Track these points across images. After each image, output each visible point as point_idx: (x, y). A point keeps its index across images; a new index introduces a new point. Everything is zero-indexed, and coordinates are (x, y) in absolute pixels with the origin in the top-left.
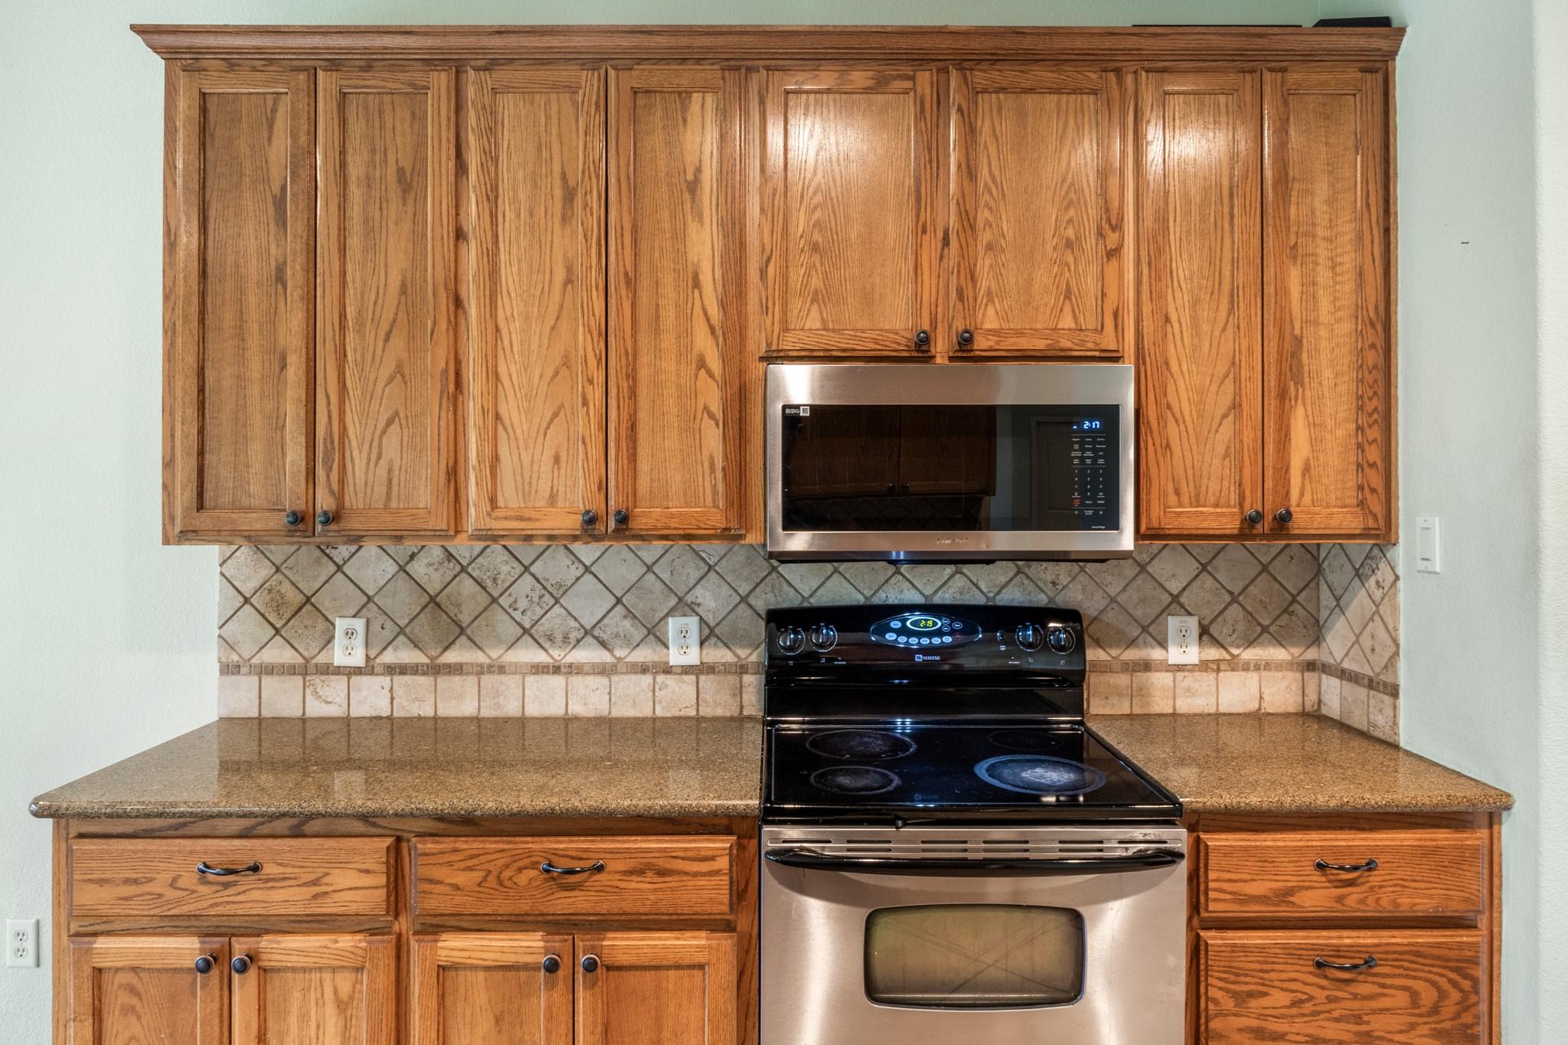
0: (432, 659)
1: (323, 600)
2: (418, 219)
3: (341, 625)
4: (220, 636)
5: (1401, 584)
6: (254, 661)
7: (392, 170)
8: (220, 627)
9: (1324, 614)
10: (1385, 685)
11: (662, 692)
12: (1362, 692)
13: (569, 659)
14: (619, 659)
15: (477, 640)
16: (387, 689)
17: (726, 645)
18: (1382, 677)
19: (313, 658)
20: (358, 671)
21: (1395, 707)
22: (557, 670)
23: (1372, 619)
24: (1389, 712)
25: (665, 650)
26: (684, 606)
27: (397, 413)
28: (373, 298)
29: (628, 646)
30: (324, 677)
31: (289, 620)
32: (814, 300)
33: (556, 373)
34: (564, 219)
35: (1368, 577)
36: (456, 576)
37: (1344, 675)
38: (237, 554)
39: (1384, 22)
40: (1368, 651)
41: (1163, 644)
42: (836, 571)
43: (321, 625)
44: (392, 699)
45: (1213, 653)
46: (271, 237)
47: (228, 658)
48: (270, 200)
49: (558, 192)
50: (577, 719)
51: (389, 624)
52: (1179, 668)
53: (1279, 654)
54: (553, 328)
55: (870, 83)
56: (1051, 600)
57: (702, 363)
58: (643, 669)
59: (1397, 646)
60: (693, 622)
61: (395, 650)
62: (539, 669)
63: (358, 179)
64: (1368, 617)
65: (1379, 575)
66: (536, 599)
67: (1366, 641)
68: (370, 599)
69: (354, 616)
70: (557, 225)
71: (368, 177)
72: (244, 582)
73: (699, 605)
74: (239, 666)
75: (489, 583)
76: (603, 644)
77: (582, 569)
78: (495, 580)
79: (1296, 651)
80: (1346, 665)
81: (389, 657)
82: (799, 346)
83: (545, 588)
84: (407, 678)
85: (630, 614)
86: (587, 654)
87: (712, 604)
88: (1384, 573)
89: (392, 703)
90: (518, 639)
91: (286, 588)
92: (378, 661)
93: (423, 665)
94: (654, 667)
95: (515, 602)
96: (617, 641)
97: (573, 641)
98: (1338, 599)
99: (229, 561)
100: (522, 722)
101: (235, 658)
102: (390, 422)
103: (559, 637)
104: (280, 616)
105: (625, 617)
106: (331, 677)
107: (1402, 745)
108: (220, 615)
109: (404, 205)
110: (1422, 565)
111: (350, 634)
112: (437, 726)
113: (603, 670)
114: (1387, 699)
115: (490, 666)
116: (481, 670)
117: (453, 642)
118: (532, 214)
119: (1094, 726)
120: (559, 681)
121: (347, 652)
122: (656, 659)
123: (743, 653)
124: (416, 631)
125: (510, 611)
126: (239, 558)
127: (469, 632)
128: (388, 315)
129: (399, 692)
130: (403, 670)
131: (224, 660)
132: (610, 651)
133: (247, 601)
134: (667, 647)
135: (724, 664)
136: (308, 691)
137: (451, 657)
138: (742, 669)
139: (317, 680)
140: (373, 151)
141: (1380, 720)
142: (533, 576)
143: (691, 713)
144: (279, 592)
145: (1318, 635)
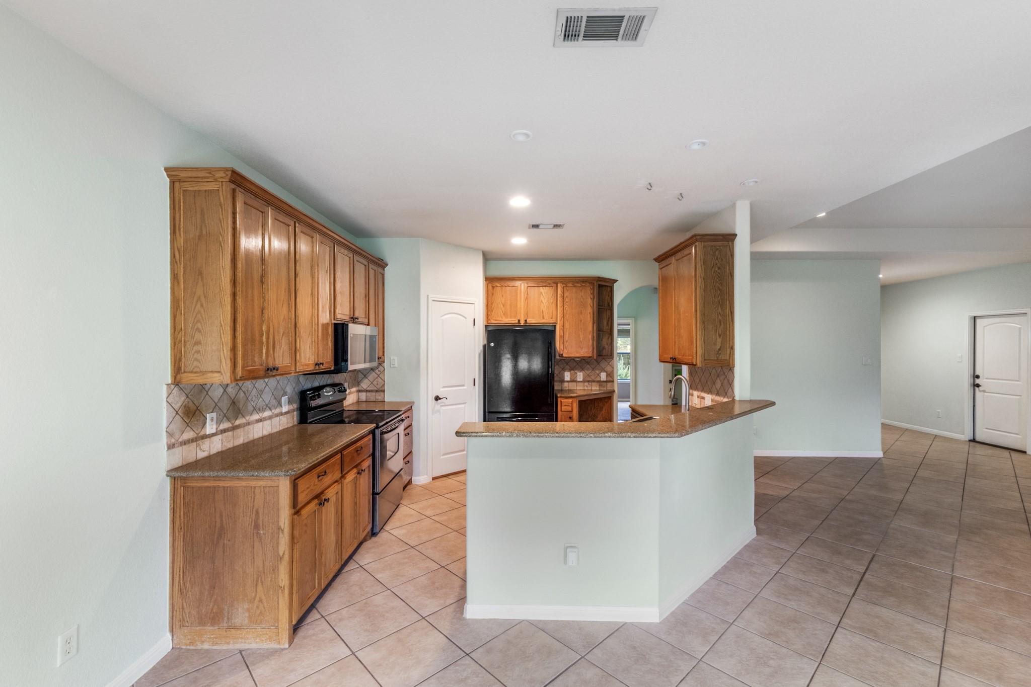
0: (232, 424)
1: (203, 407)
3: (208, 416)
4: (167, 431)
5: (386, 370)
6: (180, 440)
8: (167, 428)
9: (360, 379)
11: (281, 422)
12: (374, 393)
13: (263, 416)
14: (273, 413)
15: (243, 414)
16: (221, 440)
17: (292, 404)
18: (380, 389)
19: (199, 433)
20: (213, 435)
21: (384, 394)
22: (261, 420)
23: (377, 378)
24: (383, 395)
25: (281, 408)
26: (285, 394)
28: (280, 291)
29: (275, 408)
30: (203, 441)
31: (191, 419)
32: (340, 306)
37: (367, 391)
38: (173, 391)
39: (383, 261)
40: (376, 385)
43: (202, 418)
44: (222, 443)
45: (351, 391)
47: (170, 441)
50: (265, 436)
51: (222, 413)
52: (349, 394)
53: (354, 389)
58: (277, 415)
59: (384, 381)
60: (286, 397)
61: (223, 423)
62: (257, 421)
65: (379, 369)
66: (256, 396)
67: (375, 383)
68: (216, 404)
69: (212, 412)
72: (176, 404)
73: (287, 392)
74: (174, 444)
75: (246, 392)
76: (270, 409)
78: (248, 391)
79: (356, 388)
80: (368, 389)
81: (222, 427)
82: (339, 318)
83: (258, 392)
84: (226, 434)
85: (275, 398)
86: (267, 414)
87: (289, 391)
88: (381, 368)
89: (222, 445)
90: (253, 412)
91: (191, 404)
92: (219, 429)
93: (230, 427)
94: (279, 414)
95: (252, 398)
96: (273, 407)
97: (264, 409)
98: (365, 376)
99: (171, 395)
100: (253, 441)
101: (173, 440)
102: (283, 334)
103: (261, 409)
104: (189, 417)
106: (205, 440)
107: (386, 401)
108: (168, 421)
110: (392, 366)
111: (212, 419)
112: (234, 451)
113: (270, 418)
114: (382, 393)
115: (247, 423)
116: (244, 425)
117: (238, 417)
119: (346, 409)
120: (260, 424)
121: (210, 428)
122: (280, 411)
123: (294, 405)
124: (229, 414)
125: (251, 402)
126: (173, 393)
127: (241, 412)
129: (224, 440)
130: (225, 431)
131: (169, 443)
132: (271, 411)
133: (177, 413)
134: (282, 407)
135: (291, 410)
136: (197, 448)
137: (238, 422)
138: (294, 410)
139: (200, 442)
141: (379, 397)
142: (256, 387)
143: (286, 427)
144: (188, 407)
145: (358, 384)
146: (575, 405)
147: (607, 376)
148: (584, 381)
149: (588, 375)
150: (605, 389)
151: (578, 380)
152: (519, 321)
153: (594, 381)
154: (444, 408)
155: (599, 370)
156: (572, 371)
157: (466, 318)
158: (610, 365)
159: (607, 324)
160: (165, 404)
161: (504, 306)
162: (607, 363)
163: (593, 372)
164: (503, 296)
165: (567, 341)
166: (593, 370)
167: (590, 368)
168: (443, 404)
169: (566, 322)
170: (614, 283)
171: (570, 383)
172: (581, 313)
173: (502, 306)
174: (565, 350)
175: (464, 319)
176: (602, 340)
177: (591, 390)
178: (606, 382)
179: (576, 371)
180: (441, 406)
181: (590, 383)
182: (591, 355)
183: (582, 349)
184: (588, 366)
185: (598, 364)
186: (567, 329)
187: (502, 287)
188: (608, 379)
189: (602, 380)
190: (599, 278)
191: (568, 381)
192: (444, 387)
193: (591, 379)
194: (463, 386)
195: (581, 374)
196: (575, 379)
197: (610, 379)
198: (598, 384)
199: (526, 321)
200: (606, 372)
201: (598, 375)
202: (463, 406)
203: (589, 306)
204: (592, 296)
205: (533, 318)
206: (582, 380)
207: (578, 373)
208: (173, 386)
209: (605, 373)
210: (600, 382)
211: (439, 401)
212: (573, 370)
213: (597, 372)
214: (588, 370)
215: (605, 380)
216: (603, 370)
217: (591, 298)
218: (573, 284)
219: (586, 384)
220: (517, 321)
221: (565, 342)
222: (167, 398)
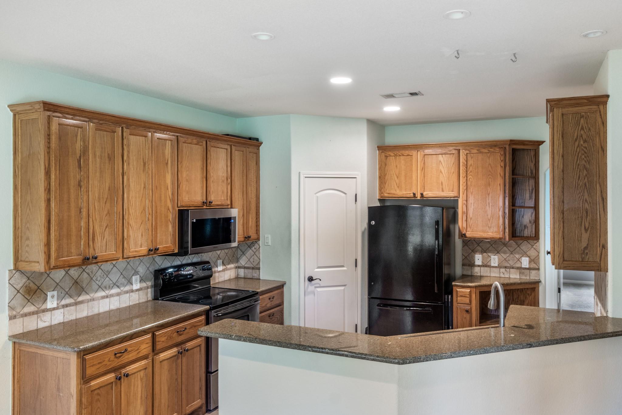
0: (75, 300)
1: (44, 287)
2: (113, 169)
3: (49, 294)
4: (9, 306)
5: (261, 248)
6: (21, 313)
7: (106, 155)
8: (9, 303)
9: (239, 256)
10: (257, 268)
11: (132, 298)
12: (251, 271)
13: (110, 293)
14: (122, 290)
15: (87, 292)
16: (63, 313)
17: (145, 282)
18: (256, 267)
19: (40, 308)
20: (54, 309)
21: (259, 272)
22: (107, 297)
23: (253, 255)
24: (258, 273)
25: (132, 286)
26: (136, 273)
27: (108, 225)
28: (102, 191)
29: (124, 286)
30: (43, 313)
31: (32, 296)
32: (187, 193)
33: (142, 212)
34: (143, 171)
35: (252, 247)
36: (82, 273)
37: (245, 268)
38: (15, 275)
39: (257, 140)
40: (252, 262)
41: (217, 267)
42: (165, 258)
43: (43, 295)
44: (64, 316)
45: (224, 267)
46: (77, 172)
47: (12, 314)
48: (76, 160)
49: (142, 163)
50: (112, 310)
51: (63, 292)
52: (220, 272)
53: (232, 266)
54: (141, 200)
55: (196, 143)
56: (201, 259)
57: (169, 209)
58: (127, 292)
59: (260, 259)
60: (138, 276)
61: (65, 299)
62: (103, 298)
63: (98, 156)
64: (252, 255)
65: (255, 247)
66: (102, 276)
67: (252, 260)
68: (58, 284)
69: (53, 291)
70: (142, 172)
71: (101, 155)
72: (17, 285)
73: (139, 272)
74: (16, 316)
75: (90, 273)
76: (118, 287)
77: (113, 266)
78: (92, 272)
79: (234, 264)
80: (246, 266)
81: (64, 302)
82: (185, 204)
83: (104, 273)
84: (68, 308)
85: (124, 277)
86: (114, 291)
87: (142, 271)
88: (256, 246)
89: (64, 317)
90: (98, 289)
91: (32, 285)
92: (60, 304)
93: (72, 303)
94: (129, 291)
95: (97, 278)
96: (121, 285)
97: (111, 287)
98: (243, 253)
99: (12, 278)
100: (99, 314)
101: (14, 313)
102: (106, 227)
103: (108, 287)
104: (29, 295)
105: (123, 278)
106: (46, 313)
107: (261, 278)
108: (9, 298)
109: (109, 165)
110: (266, 244)
111: (53, 297)
112: (76, 322)
113: (118, 294)
114: (258, 271)
115: (91, 299)
116: (88, 301)
117: (81, 294)
118: (137, 169)
119: (213, 286)
120: (107, 300)
121: (51, 303)
122: (130, 289)
123: (148, 283)
124: (71, 292)
125: (96, 281)
126: (15, 276)
127: (85, 290)
128: (106, 196)
129: (66, 313)
130: (67, 306)
131: (10, 314)
132: (120, 288)
133: (18, 292)
134: (132, 285)
135: (144, 287)
136: (39, 319)
138: (148, 288)
139: (41, 315)
140: (102, 148)
141: (255, 275)
142: (102, 269)
143: (138, 302)
144: (29, 287)
145: (237, 260)
146: (474, 296)
147: (530, 262)
148: (499, 267)
149: (505, 259)
150: (528, 278)
151: (492, 265)
152: (414, 194)
153: (513, 268)
154: (319, 289)
155: (519, 254)
156: (485, 254)
157: (345, 194)
158: (534, 249)
159: (531, 198)
160: (7, 285)
161: (398, 177)
162: (530, 246)
163: (512, 256)
164: (397, 166)
165: (471, 219)
166: (512, 253)
167: (508, 251)
168: (318, 285)
169: (470, 195)
170: (540, 145)
171: (482, 268)
172: (489, 185)
173: (395, 177)
174: (468, 229)
175: (343, 195)
176: (523, 217)
177: (510, 278)
178: (529, 269)
179: (490, 254)
180: (316, 287)
181: (508, 270)
182: (501, 236)
183: (490, 228)
184: (505, 247)
185: (519, 246)
186: (471, 204)
187: (396, 155)
188: (532, 266)
189: (523, 266)
190: (511, 141)
191: (479, 266)
192: (319, 267)
193: (509, 265)
194: (343, 266)
195: (496, 257)
196: (488, 264)
197: (533, 265)
198: (519, 270)
199: (422, 194)
200: (529, 257)
201: (518, 260)
202: (342, 288)
203: (499, 175)
204: (502, 164)
205: (430, 191)
206: (497, 265)
207: (492, 257)
208: (14, 272)
209: (527, 259)
210: (520, 268)
211: (313, 282)
212: (485, 252)
213: (517, 256)
214: (505, 253)
215: (527, 267)
216: (525, 254)
217: (501, 167)
218: (478, 150)
219: (503, 270)
220: (412, 195)
221: (469, 219)
222: (9, 280)
